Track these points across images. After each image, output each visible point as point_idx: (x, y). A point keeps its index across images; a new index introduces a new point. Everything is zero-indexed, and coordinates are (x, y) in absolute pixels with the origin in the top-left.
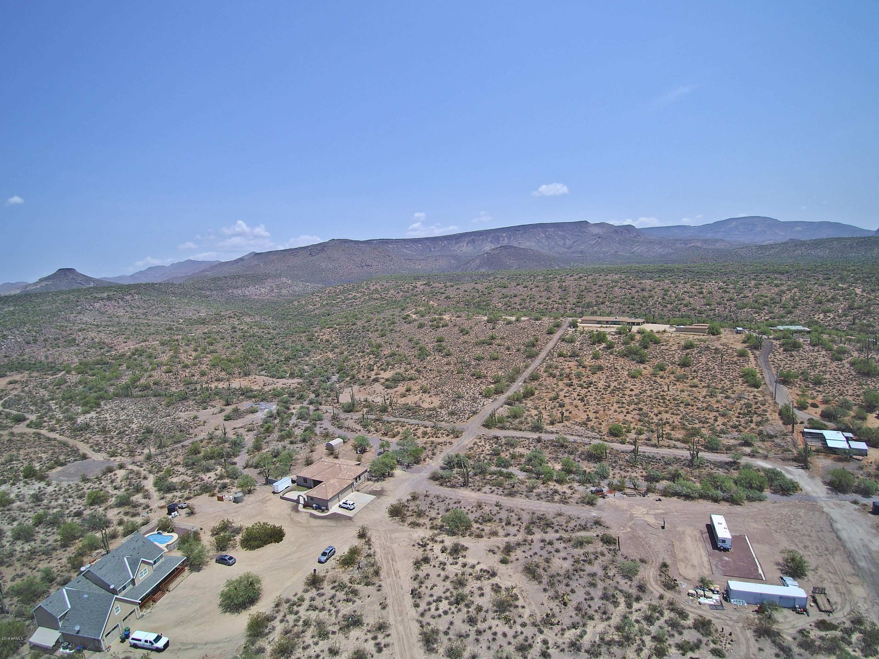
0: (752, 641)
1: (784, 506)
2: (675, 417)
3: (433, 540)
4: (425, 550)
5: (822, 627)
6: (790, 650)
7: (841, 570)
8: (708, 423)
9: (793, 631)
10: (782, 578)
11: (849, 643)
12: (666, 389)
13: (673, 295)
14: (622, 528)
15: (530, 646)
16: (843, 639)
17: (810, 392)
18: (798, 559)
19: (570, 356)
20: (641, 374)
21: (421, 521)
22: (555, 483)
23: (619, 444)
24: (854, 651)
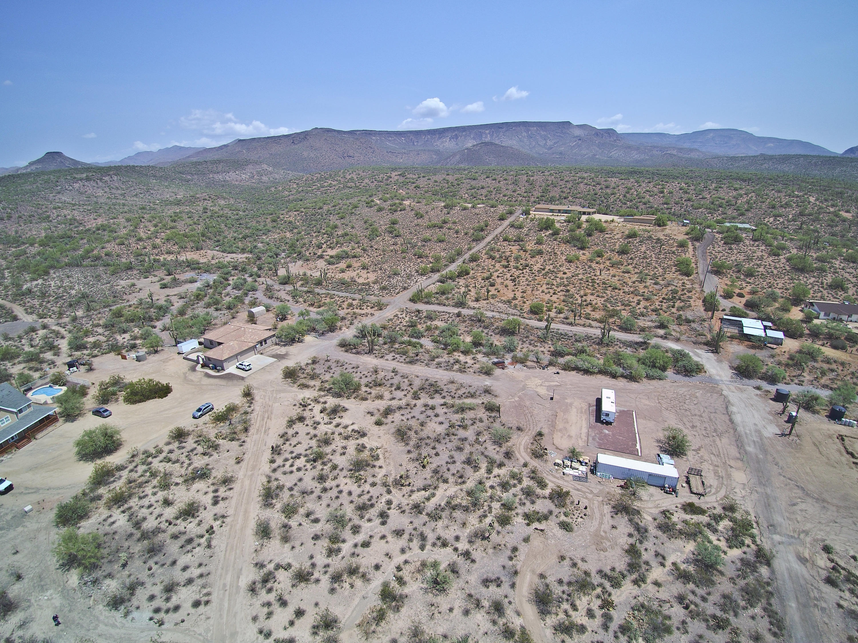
0: (608, 516)
1: (682, 386)
2: (600, 299)
3: (316, 401)
4: (304, 410)
5: (688, 509)
6: (646, 531)
7: (725, 452)
8: (630, 305)
9: (655, 511)
10: (659, 456)
12: (598, 274)
13: (635, 193)
14: (510, 397)
15: (372, 506)
16: (709, 525)
17: (740, 283)
18: (680, 437)
19: (515, 241)
20: (578, 259)
21: (312, 383)
22: (460, 354)
23: (536, 322)
24: (719, 540)
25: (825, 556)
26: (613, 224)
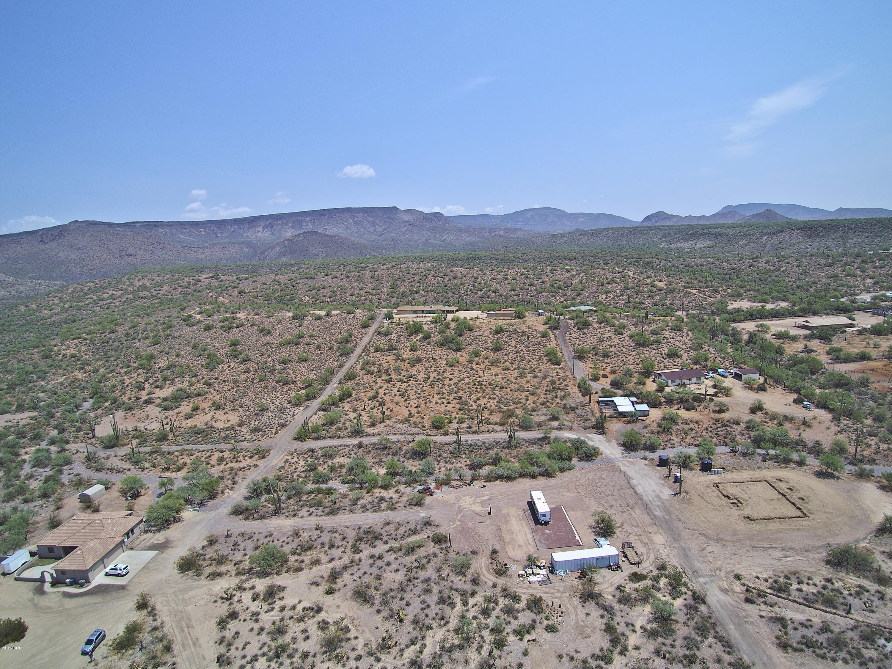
0: (580, 607)
1: (589, 472)
2: (492, 401)
3: (240, 588)
4: (231, 604)
5: (634, 579)
6: (612, 608)
7: (641, 521)
8: (521, 403)
9: (612, 589)
10: (596, 540)
11: (659, 590)
12: (482, 375)
13: (482, 282)
14: (451, 523)
16: (653, 587)
17: (601, 364)
18: (606, 519)
19: (388, 350)
20: (458, 362)
21: (223, 568)
22: (380, 490)
23: (443, 437)
24: (664, 596)
25: (738, 582)
26: (478, 321)
